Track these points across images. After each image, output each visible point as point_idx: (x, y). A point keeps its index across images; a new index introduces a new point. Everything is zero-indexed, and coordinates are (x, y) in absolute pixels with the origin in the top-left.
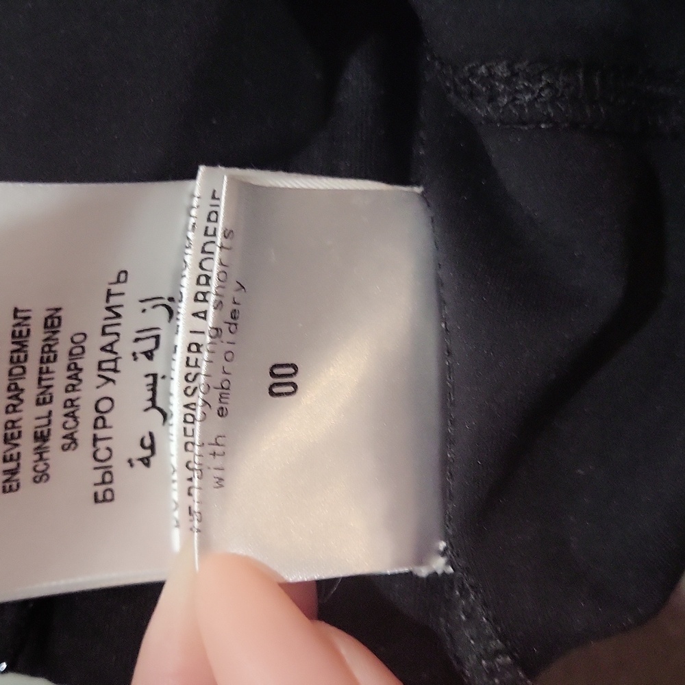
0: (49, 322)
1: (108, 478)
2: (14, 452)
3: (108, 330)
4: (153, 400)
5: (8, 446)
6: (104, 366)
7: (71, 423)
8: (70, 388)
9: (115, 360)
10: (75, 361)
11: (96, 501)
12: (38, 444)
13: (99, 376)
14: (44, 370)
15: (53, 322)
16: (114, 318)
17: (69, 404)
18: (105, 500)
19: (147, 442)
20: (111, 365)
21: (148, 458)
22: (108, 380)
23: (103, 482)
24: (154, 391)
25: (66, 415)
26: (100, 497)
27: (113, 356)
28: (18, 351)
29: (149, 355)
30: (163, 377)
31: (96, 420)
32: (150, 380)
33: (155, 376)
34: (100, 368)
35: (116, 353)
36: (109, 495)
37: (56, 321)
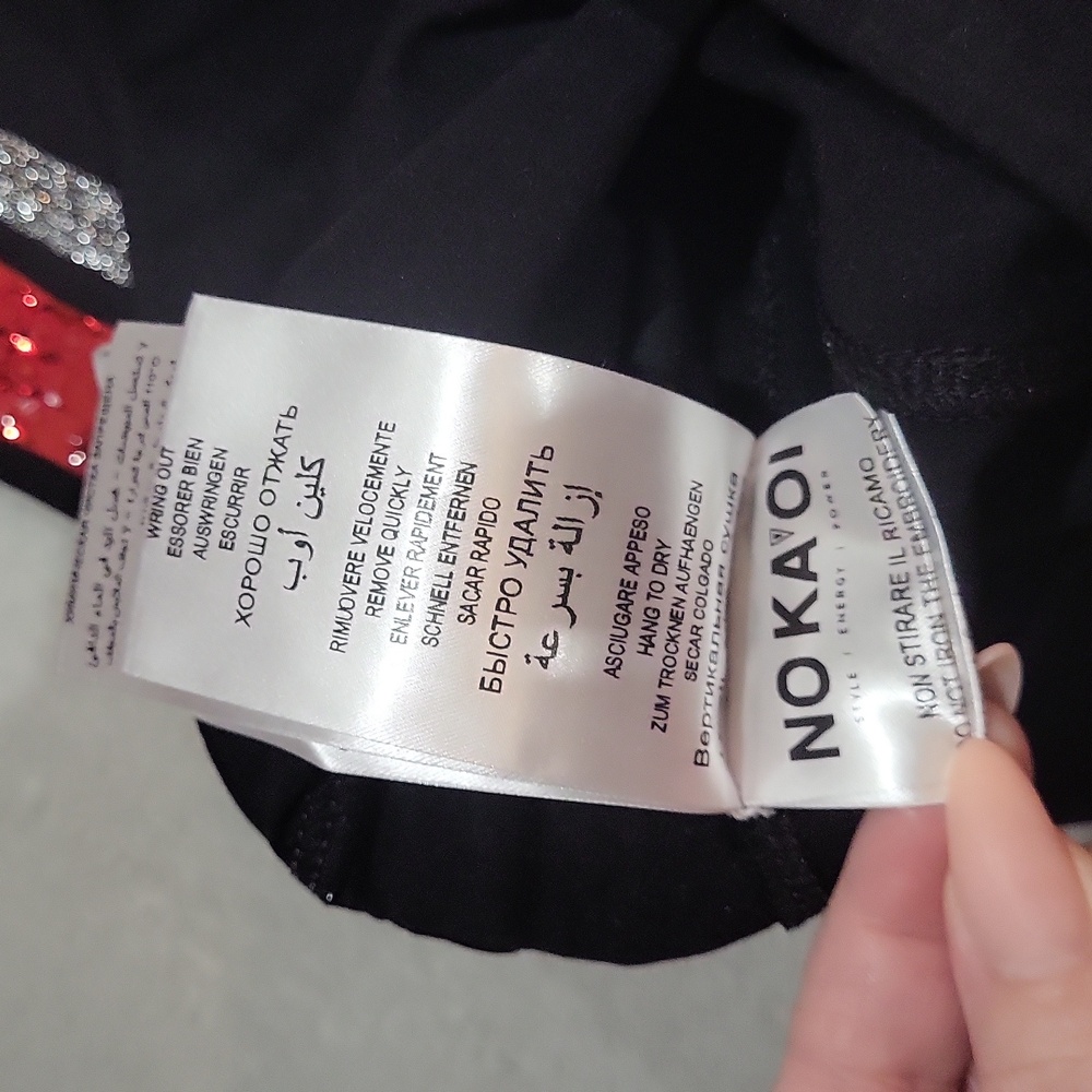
0: (463, 475)
1: (500, 667)
2: (409, 602)
3: (525, 506)
4: (565, 597)
5: (403, 594)
6: (516, 543)
7: (472, 594)
8: (476, 555)
9: (530, 541)
10: (486, 527)
11: (482, 686)
12: (433, 604)
13: (510, 552)
14: (451, 525)
15: (465, 478)
16: (533, 494)
17: (472, 572)
18: (490, 689)
19: (550, 642)
20: (525, 546)
21: (547, 659)
22: (519, 561)
23: (494, 670)
24: (567, 587)
25: (468, 583)
26: (487, 685)
27: (528, 536)
28: (427, 496)
29: (568, 546)
30: (579, 576)
31: (500, 600)
32: (565, 575)
33: (571, 572)
34: (511, 545)
35: (532, 534)
36: (496, 686)
37: (470, 477)
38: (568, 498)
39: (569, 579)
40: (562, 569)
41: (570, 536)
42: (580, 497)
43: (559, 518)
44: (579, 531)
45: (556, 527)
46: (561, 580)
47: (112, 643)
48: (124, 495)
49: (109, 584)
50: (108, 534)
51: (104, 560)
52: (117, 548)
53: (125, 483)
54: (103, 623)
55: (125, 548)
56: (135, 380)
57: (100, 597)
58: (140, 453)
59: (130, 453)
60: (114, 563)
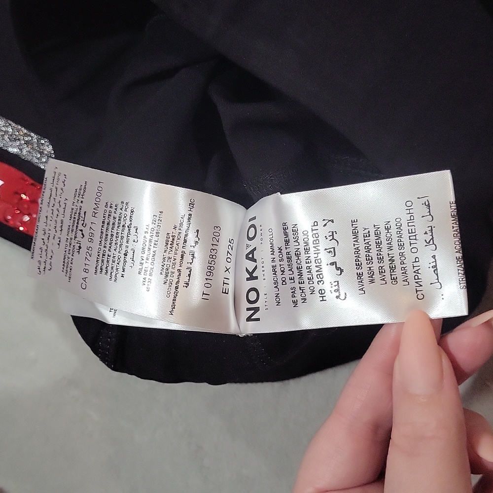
47: (45, 267)
48: (49, 218)
49: (44, 248)
50: (44, 230)
51: (43, 239)
52: (47, 235)
53: (49, 215)
54: (43, 260)
55: (49, 236)
56: (53, 180)
57: (41, 251)
58: (54, 205)
59: (51, 205)
60: (46, 241)
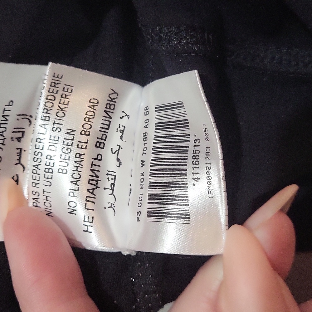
19: (16, 178)
24: (20, 156)
29: (19, 139)
32: (19, 151)
38: (18, 120)
39: (20, 153)
40: (17, 149)
41: (20, 135)
42: (23, 118)
43: (15, 128)
44: (23, 132)
45: (14, 132)
46: (17, 153)
